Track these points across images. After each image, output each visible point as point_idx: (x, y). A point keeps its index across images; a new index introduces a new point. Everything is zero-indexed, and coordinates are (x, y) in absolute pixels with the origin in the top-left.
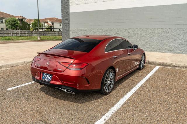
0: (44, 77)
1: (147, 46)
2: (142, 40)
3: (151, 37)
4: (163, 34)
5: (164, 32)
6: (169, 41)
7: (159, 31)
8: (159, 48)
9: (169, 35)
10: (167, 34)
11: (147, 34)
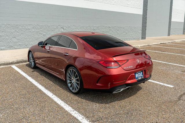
0: (136, 77)
1: (20, 43)
2: (13, 37)
3: (22, 34)
4: (33, 30)
5: (33, 28)
6: (39, 36)
7: (29, 27)
8: (32, 44)
9: (38, 31)
10: (37, 29)
11: (17, 30)
